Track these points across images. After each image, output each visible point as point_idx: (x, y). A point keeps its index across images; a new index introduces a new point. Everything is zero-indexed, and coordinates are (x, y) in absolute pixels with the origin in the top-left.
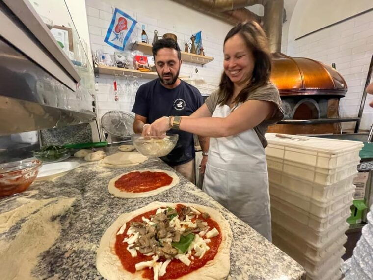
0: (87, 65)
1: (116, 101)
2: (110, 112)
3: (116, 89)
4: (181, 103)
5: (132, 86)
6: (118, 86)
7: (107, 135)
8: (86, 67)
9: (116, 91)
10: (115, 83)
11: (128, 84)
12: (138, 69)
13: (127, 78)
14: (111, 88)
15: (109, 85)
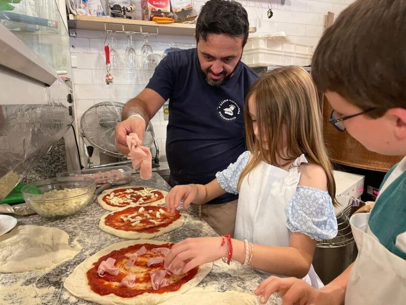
0: (57, 23)
1: (108, 84)
2: (97, 106)
3: (108, 61)
4: (232, 108)
5: (139, 52)
6: (111, 54)
7: (90, 150)
8: (57, 27)
9: (109, 65)
10: (107, 50)
11: (132, 50)
12: (151, 19)
13: (128, 36)
14: (99, 57)
15: (95, 51)
